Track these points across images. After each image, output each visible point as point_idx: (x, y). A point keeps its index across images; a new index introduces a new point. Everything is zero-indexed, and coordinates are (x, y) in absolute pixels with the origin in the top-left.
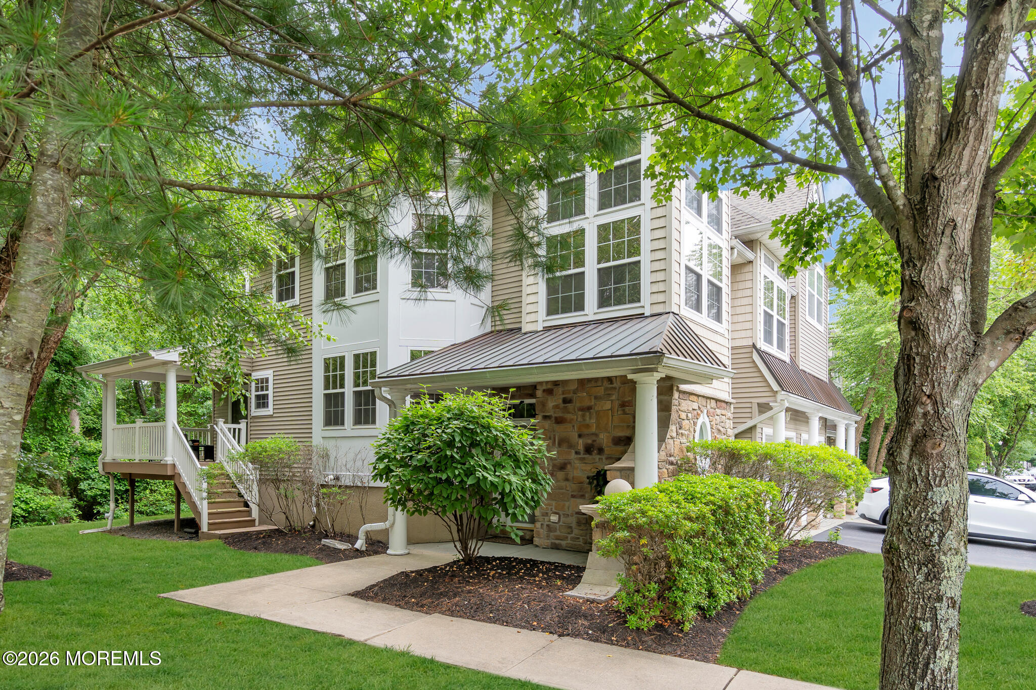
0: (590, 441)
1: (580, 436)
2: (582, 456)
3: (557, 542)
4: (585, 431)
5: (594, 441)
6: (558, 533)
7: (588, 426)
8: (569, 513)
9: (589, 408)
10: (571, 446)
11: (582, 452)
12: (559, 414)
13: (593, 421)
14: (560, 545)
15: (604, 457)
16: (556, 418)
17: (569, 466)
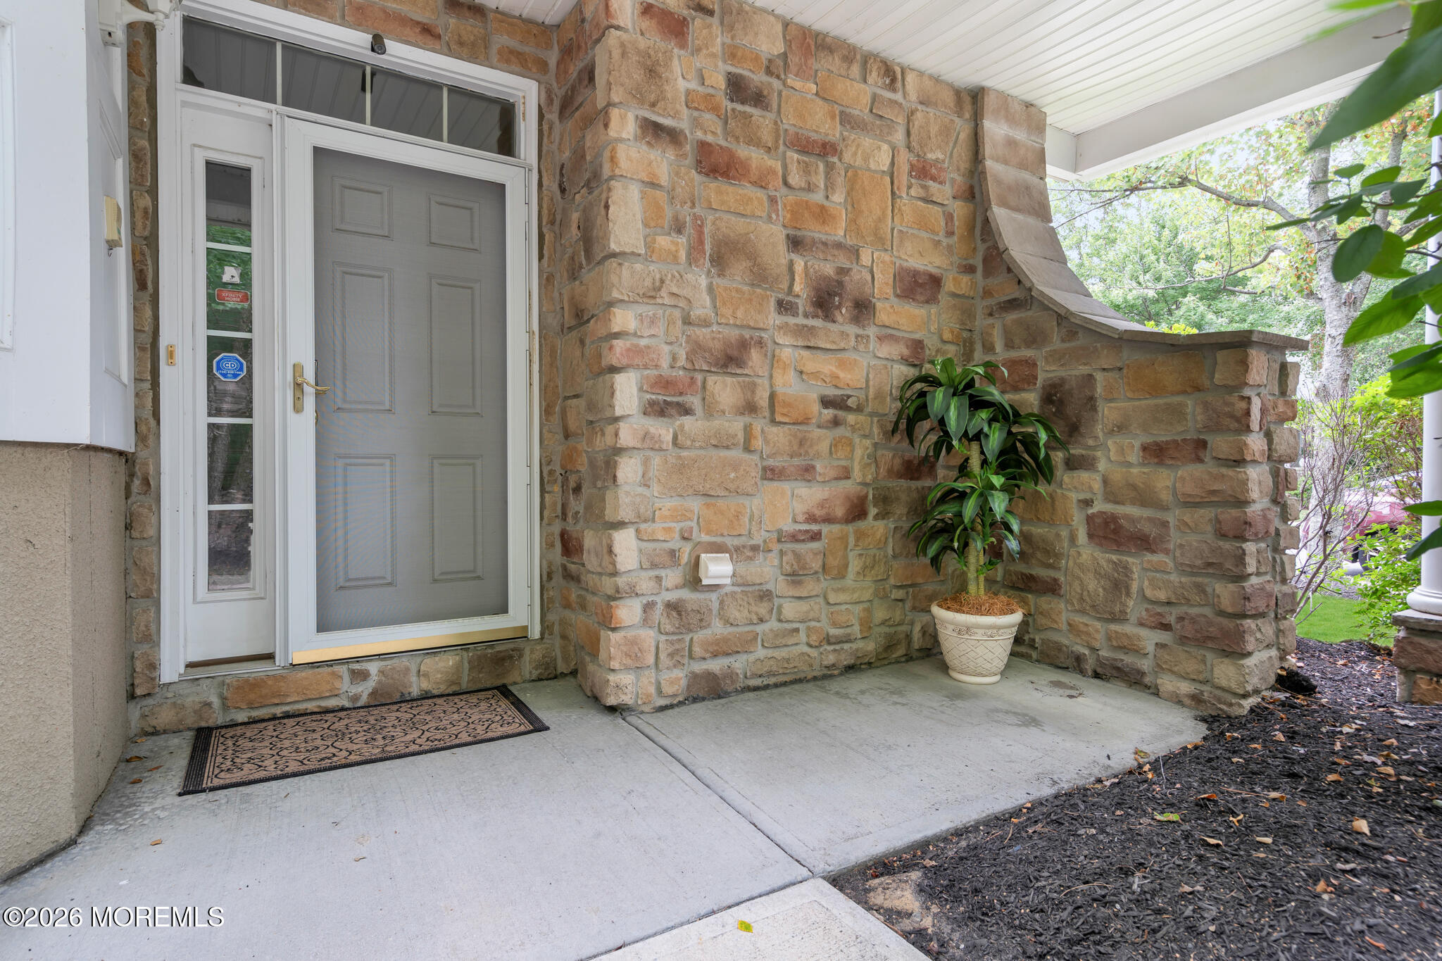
0: (829, 269)
1: (795, 243)
2: (800, 320)
3: (715, 666)
4: (813, 231)
5: (842, 271)
6: (717, 629)
7: (823, 214)
8: (757, 540)
9: (826, 150)
10: (760, 277)
11: (802, 304)
12: (716, 138)
13: (838, 197)
14: (730, 675)
15: (872, 331)
16: (703, 147)
17: (755, 356)
